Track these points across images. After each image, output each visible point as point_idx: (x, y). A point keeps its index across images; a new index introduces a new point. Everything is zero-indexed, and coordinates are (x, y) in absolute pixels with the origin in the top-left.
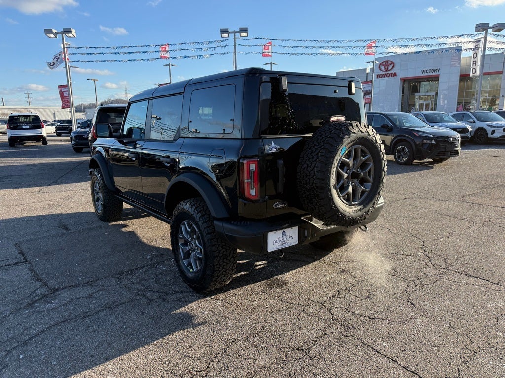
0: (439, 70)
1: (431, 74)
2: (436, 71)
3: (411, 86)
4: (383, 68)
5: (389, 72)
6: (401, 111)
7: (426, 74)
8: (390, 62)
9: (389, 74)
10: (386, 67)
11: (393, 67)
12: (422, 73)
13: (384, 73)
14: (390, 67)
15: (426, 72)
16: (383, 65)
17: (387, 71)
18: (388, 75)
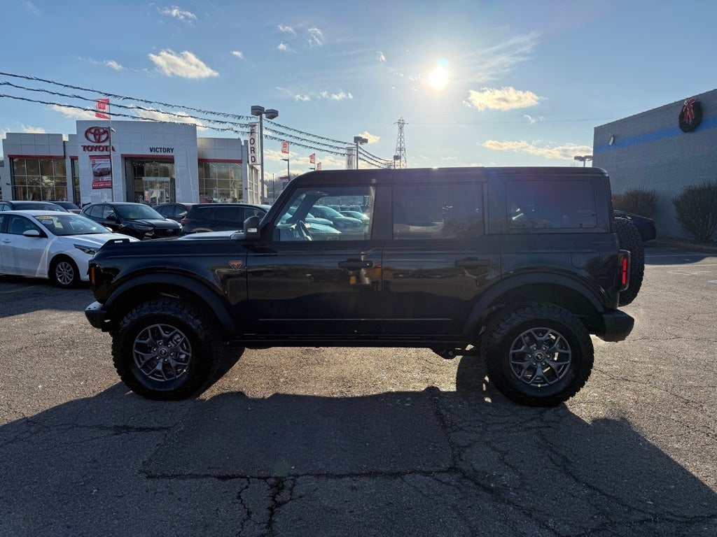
0: (172, 150)
1: (162, 154)
2: (168, 150)
3: (137, 167)
4: (91, 137)
5: (103, 144)
6: (127, 201)
7: (156, 154)
8: (102, 131)
9: (103, 147)
10: (97, 137)
11: (107, 138)
12: (151, 151)
13: (95, 144)
14: (104, 137)
15: (155, 150)
16: (92, 133)
17: (99, 142)
18: (101, 148)
